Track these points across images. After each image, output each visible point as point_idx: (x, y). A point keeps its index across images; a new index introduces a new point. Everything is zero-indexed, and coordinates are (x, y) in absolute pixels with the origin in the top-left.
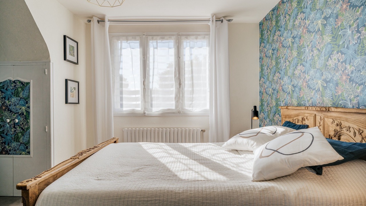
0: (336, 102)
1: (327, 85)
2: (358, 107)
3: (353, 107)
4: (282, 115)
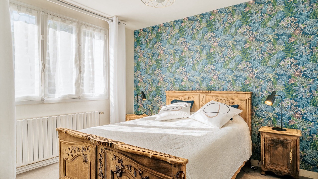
0: (210, 88)
1: (203, 80)
2: (223, 91)
3: (220, 90)
4: (167, 96)
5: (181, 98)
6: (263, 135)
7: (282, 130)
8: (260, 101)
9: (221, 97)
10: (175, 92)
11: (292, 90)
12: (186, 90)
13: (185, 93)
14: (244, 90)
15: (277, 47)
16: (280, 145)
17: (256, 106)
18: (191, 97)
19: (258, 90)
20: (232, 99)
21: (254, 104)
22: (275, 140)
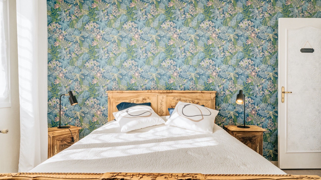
0: (169, 87)
1: (161, 77)
2: (185, 90)
3: (181, 90)
4: (111, 98)
5: (132, 100)
6: (234, 134)
7: (245, 127)
8: (222, 100)
9: (185, 97)
10: (123, 92)
11: (249, 89)
12: (137, 90)
13: (138, 94)
14: (207, 89)
15: (237, 47)
16: (249, 142)
17: (218, 106)
18: (146, 98)
19: (220, 89)
20: (197, 99)
21: (217, 104)
22: (245, 137)
